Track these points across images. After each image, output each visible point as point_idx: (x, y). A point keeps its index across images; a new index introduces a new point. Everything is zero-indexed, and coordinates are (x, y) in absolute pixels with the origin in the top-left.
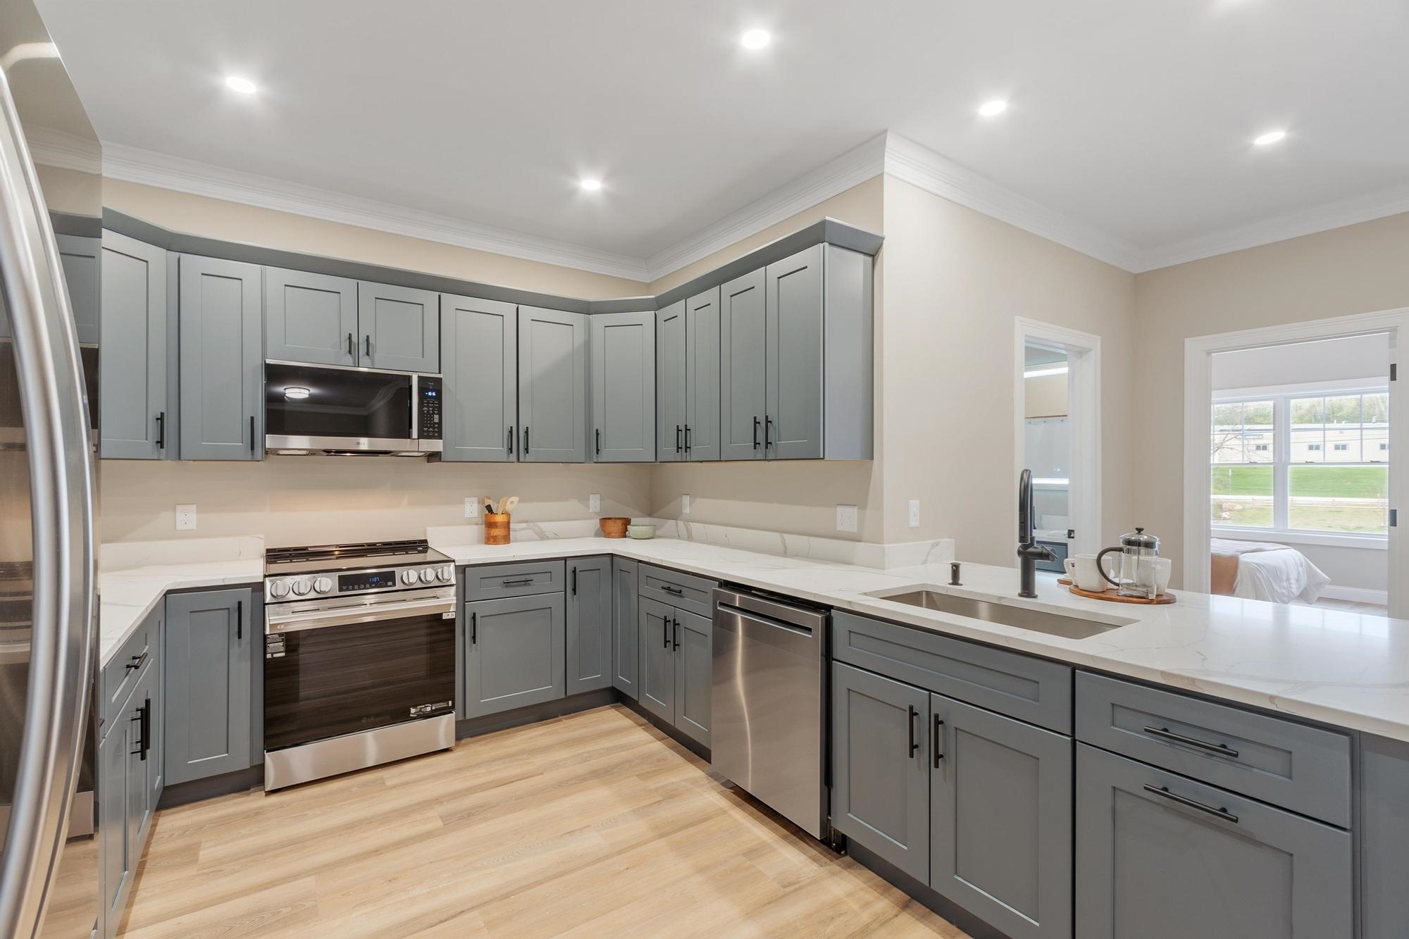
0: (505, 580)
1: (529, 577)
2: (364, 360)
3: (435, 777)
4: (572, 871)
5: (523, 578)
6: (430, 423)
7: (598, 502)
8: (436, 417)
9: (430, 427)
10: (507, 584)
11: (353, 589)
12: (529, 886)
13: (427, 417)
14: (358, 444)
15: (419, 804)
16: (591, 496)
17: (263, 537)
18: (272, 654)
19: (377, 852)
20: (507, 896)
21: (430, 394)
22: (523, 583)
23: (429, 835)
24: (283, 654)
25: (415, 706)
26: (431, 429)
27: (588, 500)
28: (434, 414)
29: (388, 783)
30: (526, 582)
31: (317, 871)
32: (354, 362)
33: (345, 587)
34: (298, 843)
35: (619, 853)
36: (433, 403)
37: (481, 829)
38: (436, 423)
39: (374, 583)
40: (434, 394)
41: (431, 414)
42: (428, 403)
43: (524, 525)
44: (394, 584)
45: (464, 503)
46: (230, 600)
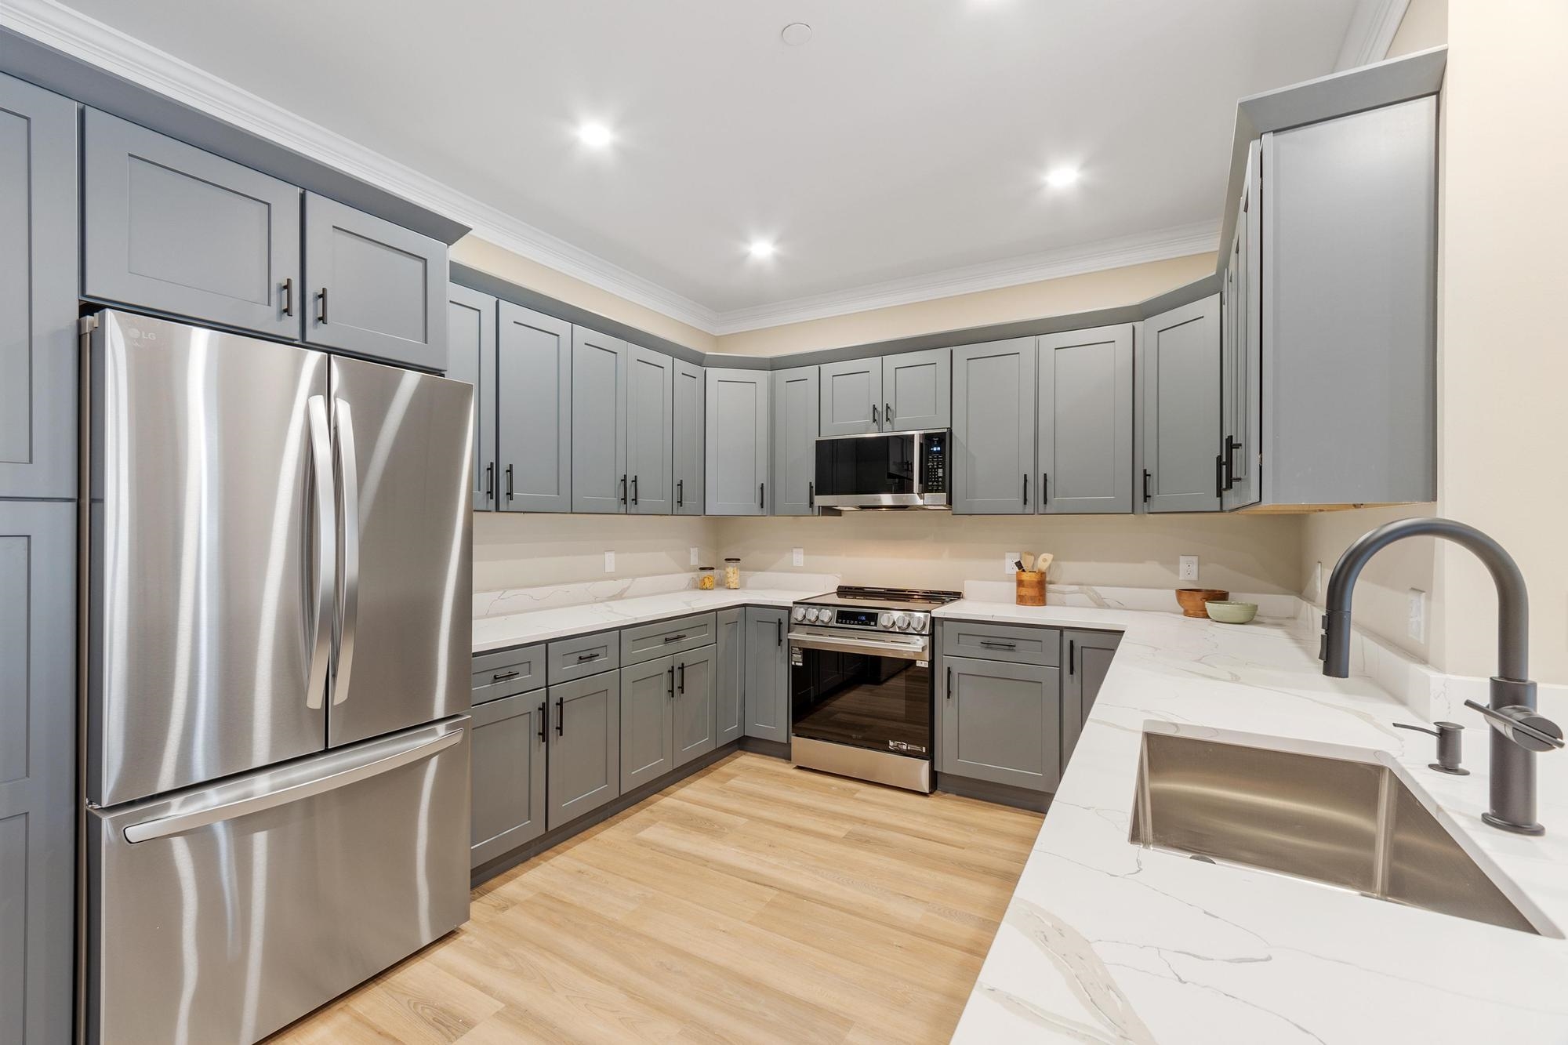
0: (986, 640)
1: (1012, 642)
2: (887, 426)
3: (888, 807)
4: (863, 917)
5: (1007, 642)
6: (935, 478)
7: (1195, 568)
8: (940, 470)
9: (935, 481)
10: (988, 645)
11: (846, 623)
12: (823, 903)
13: (932, 472)
14: (879, 500)
15: (851, 817)
16: (1181, 558)
17: (839, 576)
18: (795, 662)
19: (789, 827)
20: (804, 898)
21: (935, 449)
22: (1007, 647)
23: (826, 837)
24: (801, 664)
25: (893, 741)
26: (935, 483)
27: (1178, 563)
28: (938, 468)
29: (858, 795)
30: (1011, 647)
31: (750, 817)
32: (879, 428)
33: (840, 621)
34: (767, 800)
35: (914, 934)
36: (938, 458)
37: (862, 855)
38: (940, 477)
39: (861, 620)
40: (939, 449)
41: (935, 469)
42: (933, 458)
43: (1076, 588)
44: (876, 625)
45: (1004, 558)
46: (775, 615)
